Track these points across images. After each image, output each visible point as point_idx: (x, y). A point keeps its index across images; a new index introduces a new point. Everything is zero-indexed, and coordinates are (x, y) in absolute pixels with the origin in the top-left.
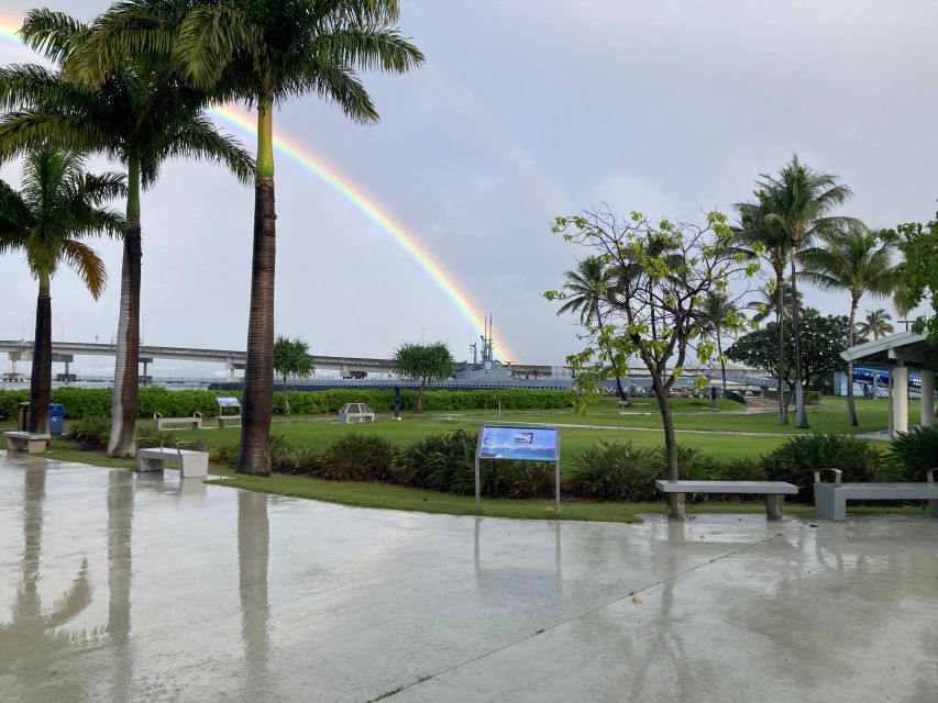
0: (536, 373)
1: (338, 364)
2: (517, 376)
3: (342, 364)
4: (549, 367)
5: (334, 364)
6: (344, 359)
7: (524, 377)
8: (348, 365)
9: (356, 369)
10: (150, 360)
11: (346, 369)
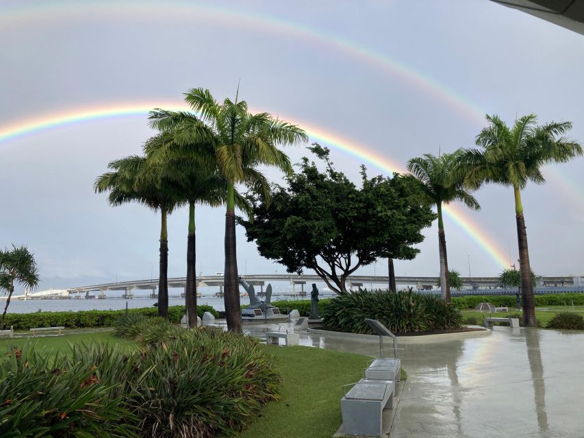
0: (562, 282)
1: (415, 281)
2: (547, 285)
3: (417, 281)
4: (572, 278)
5: (412, 281)
6: (418, 278)
7: (554, 285)
8: (421, 282)
9: (426, 284)
10: (305, 283)
11: (420, 284)
